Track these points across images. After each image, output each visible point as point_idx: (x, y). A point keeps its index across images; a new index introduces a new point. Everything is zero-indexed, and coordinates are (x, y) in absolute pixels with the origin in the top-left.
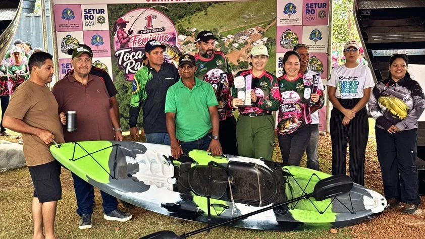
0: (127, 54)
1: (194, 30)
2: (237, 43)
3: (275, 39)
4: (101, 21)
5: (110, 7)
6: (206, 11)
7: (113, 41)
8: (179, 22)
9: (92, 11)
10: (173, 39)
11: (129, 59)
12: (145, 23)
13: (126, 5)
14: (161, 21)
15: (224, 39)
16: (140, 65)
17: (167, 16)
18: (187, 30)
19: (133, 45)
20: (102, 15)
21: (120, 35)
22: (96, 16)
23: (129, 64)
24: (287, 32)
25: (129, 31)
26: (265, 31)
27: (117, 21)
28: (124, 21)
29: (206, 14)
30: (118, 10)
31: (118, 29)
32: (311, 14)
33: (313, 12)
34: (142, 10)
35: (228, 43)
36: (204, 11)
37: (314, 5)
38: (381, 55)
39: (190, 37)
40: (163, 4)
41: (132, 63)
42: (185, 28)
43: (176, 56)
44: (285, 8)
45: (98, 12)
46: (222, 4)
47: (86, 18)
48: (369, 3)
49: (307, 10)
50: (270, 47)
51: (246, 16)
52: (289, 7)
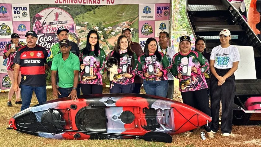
0: (42, 37)
1: (86, 23)
2: (114, 32)
3: (138, 29)
4: (25, 15)
5: (31, 6)
6: (94, 11)
7: (33, 29)
8: (76, 18)
9: (19, 9)
10: (73, 29)
11: (43, 41)
12: (54, 17)
13: (42, 5)
14: (65, 16)
15: (106, 29)
16: (50, 45)
17: (69, 13)
18: (82, 23)
19: (46, 32)
20: (26, 11)
21: (37, 25)
22: (21, 12)
23: (43, 44)
24: (146, 25)
25: (43, 22)
26: (131, 24)
27: (35, 15)
28: (40, 15)
29: (94, 13)
30: (36, 8)
31: (36, 21)
32: (160, 13)
33: (161, 12)
34: (52, 9)
35: (109, 32)
36: (93, 11)
37: (162, 8)
39: (83, 28)
40: (66, 5)
41: (45, 43)
42: (80, 21)
43: (74, 40)
44: (144, 10)
45: (23, 9)
46: (104, 7)
47: (15, 13)
48: (194, 7)
49: (157, 11)
50: (135, 34)
51: (120, 14)
52: (146, 9)
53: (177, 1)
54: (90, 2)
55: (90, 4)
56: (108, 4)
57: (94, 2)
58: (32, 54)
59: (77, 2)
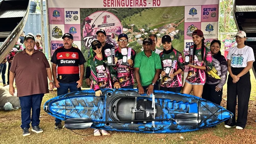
0: (91, 39)
1: (133, 25)
2: (160, 33)
3: (183, 31)
4: (76, 18)
5: (82, 10)
7: (83, 31)
8: (123, 20)
9: (71, 12)
12: (103, 20)
13: (91, 9)
14: (113, 19)
15: (151, 31)
17: (117, 16)
18: (128, 25)
20: (77, 15)
21: (87, 27)
22: (73, 15)
25: (93, 25)
26: (177, 26)
27: (86, 19)
28: (90, 19)
29: (140, 16)
30: (86, 12)
31: (86, 24)
32: (206, 15)
33: (207, 13)
34: (100, 13)
36: (139, 13)
37: (208, 9)
38: (251, 41)
39: (130, 30)
40: (114, 9)
42: (127, 24)
44: (190, 11)
45: (74, 13)
46: (150, 9)
47: (67, 16)
48: (242, 8)
49: (204, 12)
50: (180, 36)
51: (165, 16)
52: (193, 10)
53: (229, 2)
54: (137, 5)
55: (137, 7)
56: (154, 6)
57: (140, 5)
58: (68, 55)
59: (124, 5)
